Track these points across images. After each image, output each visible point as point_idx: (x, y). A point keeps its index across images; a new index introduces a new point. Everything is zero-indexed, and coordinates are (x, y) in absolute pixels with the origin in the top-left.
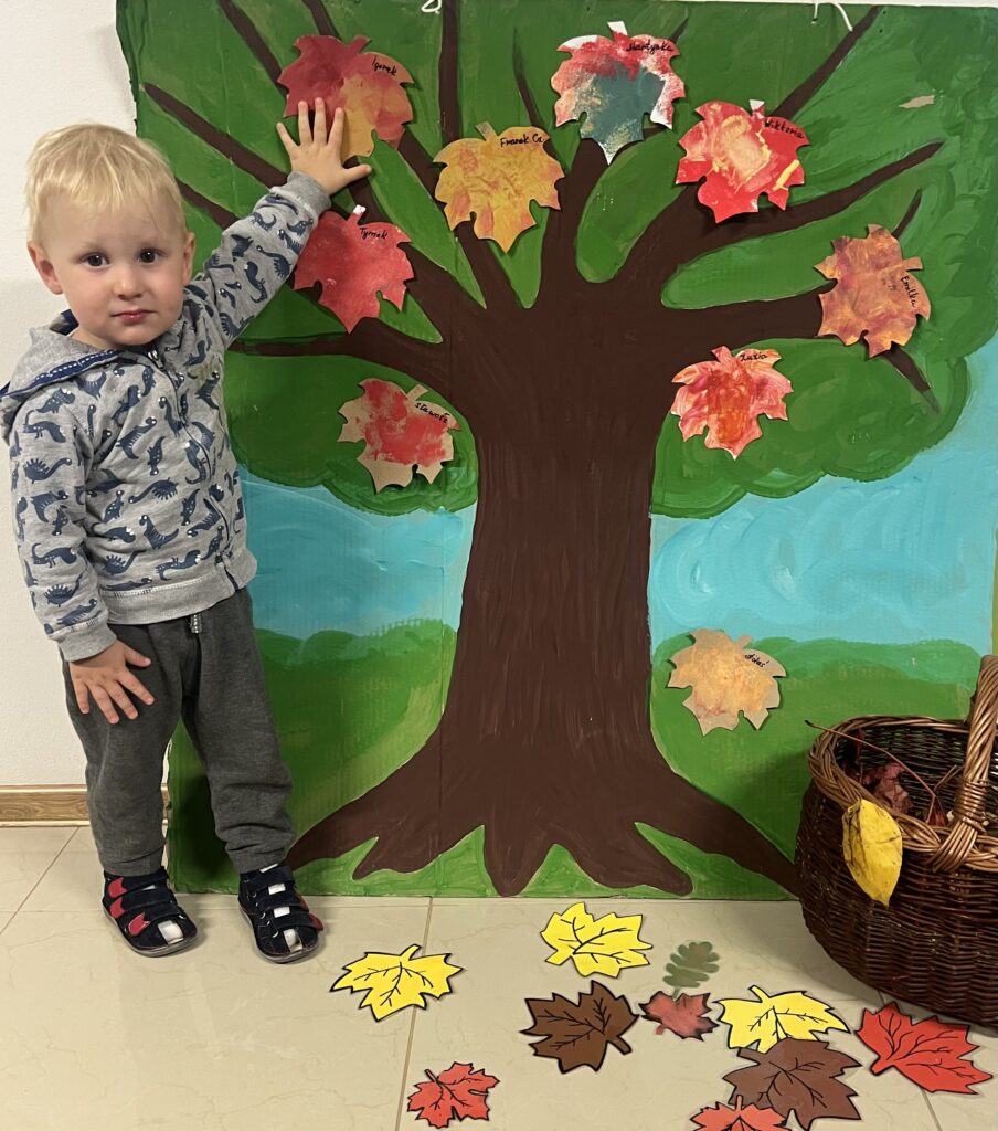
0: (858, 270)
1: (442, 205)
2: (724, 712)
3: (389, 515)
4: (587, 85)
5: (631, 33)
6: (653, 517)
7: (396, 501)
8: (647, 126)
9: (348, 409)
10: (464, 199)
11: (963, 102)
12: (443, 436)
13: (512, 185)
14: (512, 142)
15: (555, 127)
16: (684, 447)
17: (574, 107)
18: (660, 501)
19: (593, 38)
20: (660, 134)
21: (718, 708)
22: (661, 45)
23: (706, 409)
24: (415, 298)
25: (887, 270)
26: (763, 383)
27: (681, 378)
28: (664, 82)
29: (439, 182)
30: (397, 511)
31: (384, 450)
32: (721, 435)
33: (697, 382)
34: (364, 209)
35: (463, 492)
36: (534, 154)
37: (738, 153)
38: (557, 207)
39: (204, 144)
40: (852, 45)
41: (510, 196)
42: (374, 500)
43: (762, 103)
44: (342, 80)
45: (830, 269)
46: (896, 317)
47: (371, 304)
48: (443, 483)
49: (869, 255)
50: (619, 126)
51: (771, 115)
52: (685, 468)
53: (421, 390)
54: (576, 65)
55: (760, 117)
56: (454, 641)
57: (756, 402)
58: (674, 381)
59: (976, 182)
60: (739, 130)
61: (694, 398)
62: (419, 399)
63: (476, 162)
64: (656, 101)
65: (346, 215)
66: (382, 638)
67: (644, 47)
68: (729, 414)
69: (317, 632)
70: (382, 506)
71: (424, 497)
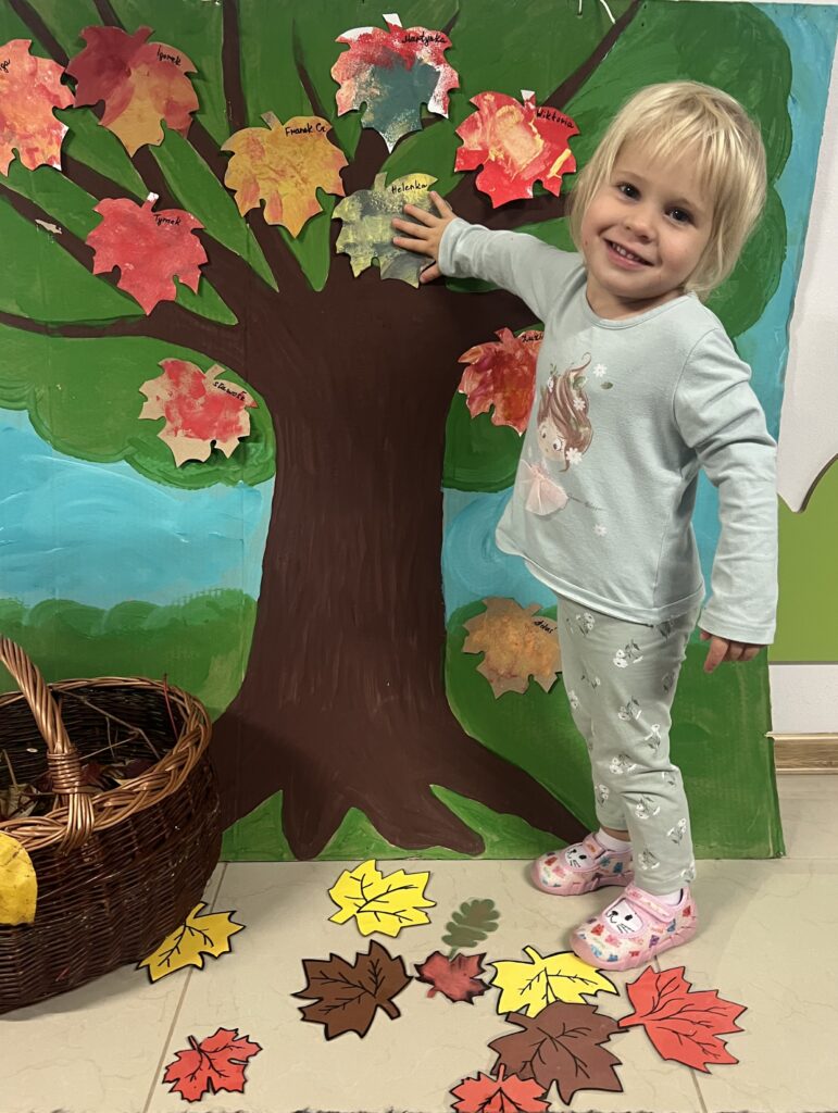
1: (232, 192)
2: (515, 676)
3: (190, 489)
4: (366, 76)
5: (406, 25)
6: (445, 491)
7: (198, 475)
8: (425, 116)
9: (147, 388)
10: (253, 186)
12: (240, 413)
13: (299, 173)
14: (297, 131)
15: (337, 117)
16: (472, 423)
17: (354, 97)
18: (451, 476)
19: (369, 30)
20: (438, 124)
21: (510, 673)
22: (434, 37)
23: (492, 388)
24: (209, 282)
27: (467, 358)
28: (439, 72)
29: (228, 171)
30: (196, 485)
31: (184, 427)
32: (506, 413)
33: (482, 361)
34: (157, 196)
35: (259, 468)
36: (318, 143)
37: (512, 142)
38: (343, 194)
40: (617, 38)
41: (297, 184)
42: (175, 474)
43: (533, 93)
44: (129, 71)
47: (168, 288)
48: (242, 455)
50: (399, 116)
51: (543, 105)
52: (474, 444)
53: (220, 369)
54: (355, 56)
55: (532, 107)
56: (254, 610)
58: (461, 361)
60: (512, 120)
61: (479, 377)
62: (217, 378)
63: (263, 151)
64: (432, 91)
65: (140, 203)
66: (184, 608)
67: (418, 39)
68: (514, 392)
69: (119, 602)
70: (184, 481)
71: (223, 472)
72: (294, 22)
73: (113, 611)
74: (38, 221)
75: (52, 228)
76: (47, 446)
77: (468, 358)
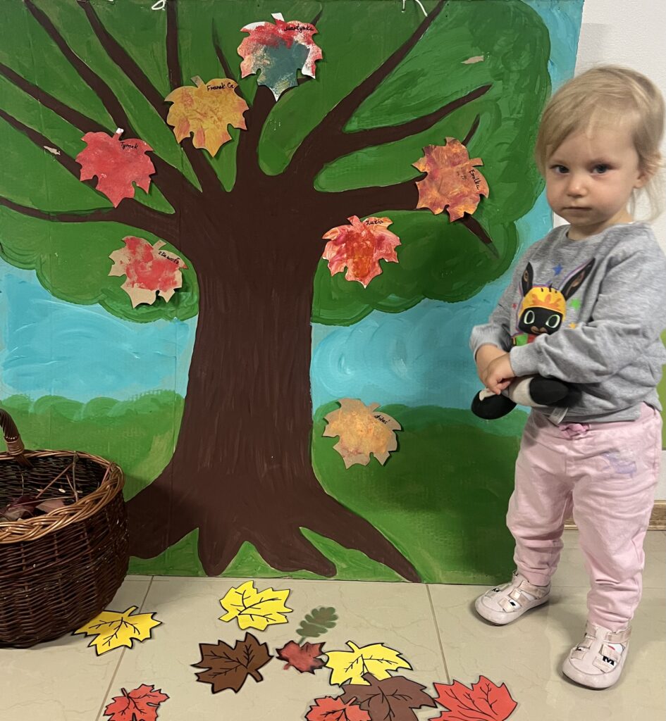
0: (441, 167)
1: (172, 128)
2: (360, 453)
3: (141, 322)
4: (260, 52)
5: (286, 20)
6: (313, 324)
7: (147, 313)
8: (299, 77)
9: (115, 255)
10: (186, 123)
11: (502, 59)
12: (176, 273)
13: (216, 114)
14: (214, 88)
15: (241, 79)
16: (332, 280)
17: (252, 66)
18: (317, 314)
19: (262, 24)
20: (309, 81)
21: (356, 451)
22: (306, 27)
23: (345, 256)
24: (156, 186)
25: (460, 166)
26: (381, 239)
28: (309, 49)
29: (169, 113)
30: (146, 320)
31: (139, 281)
32: (355, 273)
33: (338, 238)
34: (122, 131)
35: (189, 308)
36: (229, 95)
38: (245, 128)
39: (22, 91)
40: (429, 25)
41: (215, 121)
42: (132, 313)
45: (422, 166)
46: (467, 196)
47: (129, 190)
48: (176, 301)
49: (449, 157)
50: (282, 77)
52: (333, 293)
53: (162, 243)
54: (253, 40)
56: (182, 405)
57: (377, 251)
58: (324, 238)
59: (515, 109)
61: (337, 248)
62: (161, 249)
63: (192, 101)
64: (304, 61)
65: (111, 134)
66: (136, 403)
67: (295, 28)
68: (360, 259)
69: (93, 398)
70: (137, 317)
71: (164, 311)
72: (213, 19)
73: (88, 404)
74: (46, 147)
75: (54, 151)
76: (48, 294)
77: (328, 235)
